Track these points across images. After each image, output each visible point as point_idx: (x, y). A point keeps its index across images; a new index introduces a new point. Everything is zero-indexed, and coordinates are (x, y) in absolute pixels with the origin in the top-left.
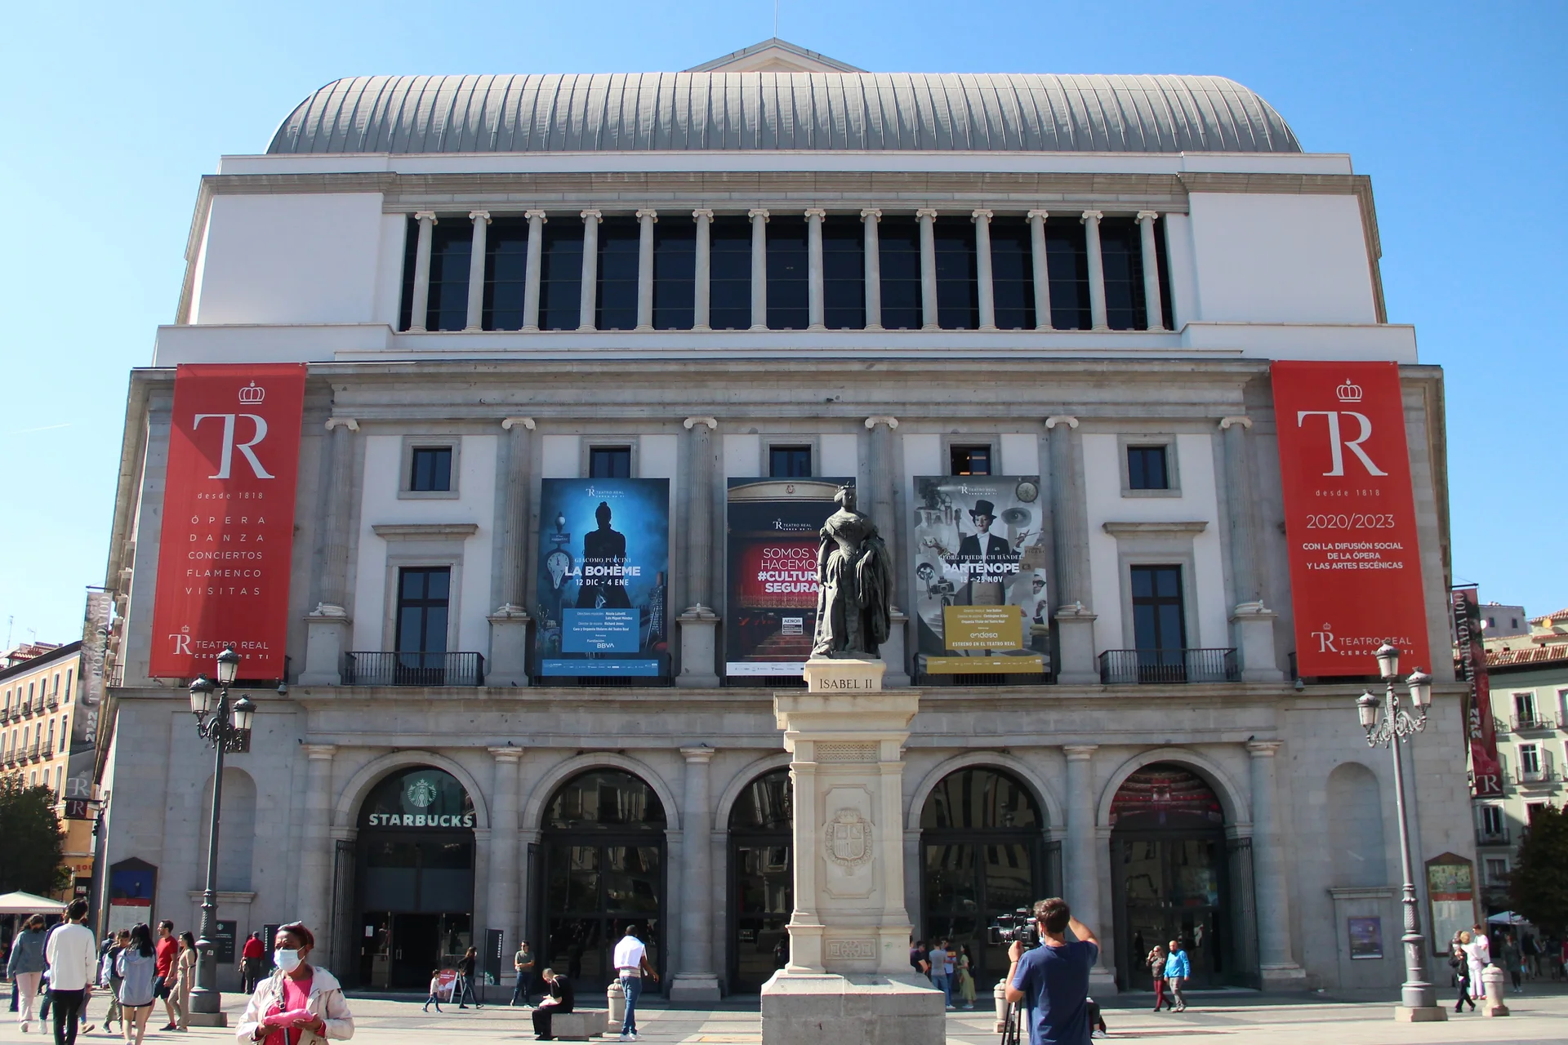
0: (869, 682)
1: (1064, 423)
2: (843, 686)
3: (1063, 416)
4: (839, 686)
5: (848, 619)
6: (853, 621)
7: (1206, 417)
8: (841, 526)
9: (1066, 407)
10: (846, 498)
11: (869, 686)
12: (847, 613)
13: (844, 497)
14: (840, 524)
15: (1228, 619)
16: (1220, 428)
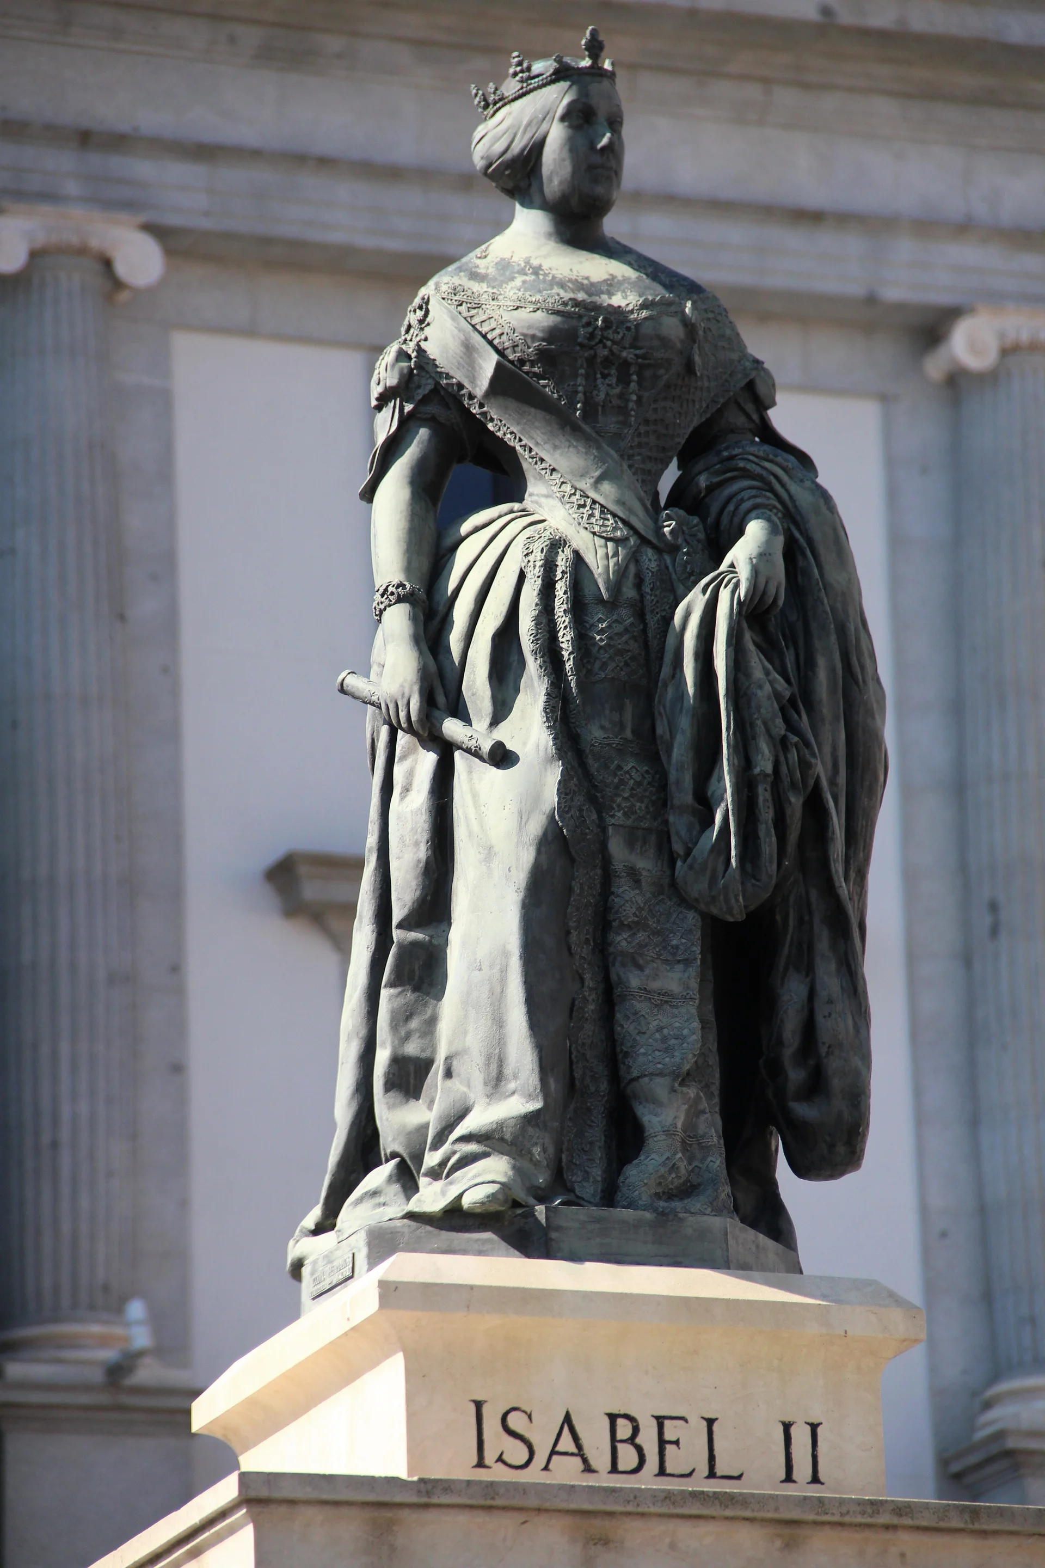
0: (801, 1436)
1: (82, 251)
2: (628, 1457)
3: (77, 212)
4: (600, 1456)
5: (634, 980)
6: (664, 1000)
7: (871, 300)
8: (552, 335)
9: (95, 160)
10: (572, 145)
11: (802, 1469)
12: (622, 941)
13: (556, 134)
14: (543, 320)
15: (943, 1461)
16: (935, 366)
